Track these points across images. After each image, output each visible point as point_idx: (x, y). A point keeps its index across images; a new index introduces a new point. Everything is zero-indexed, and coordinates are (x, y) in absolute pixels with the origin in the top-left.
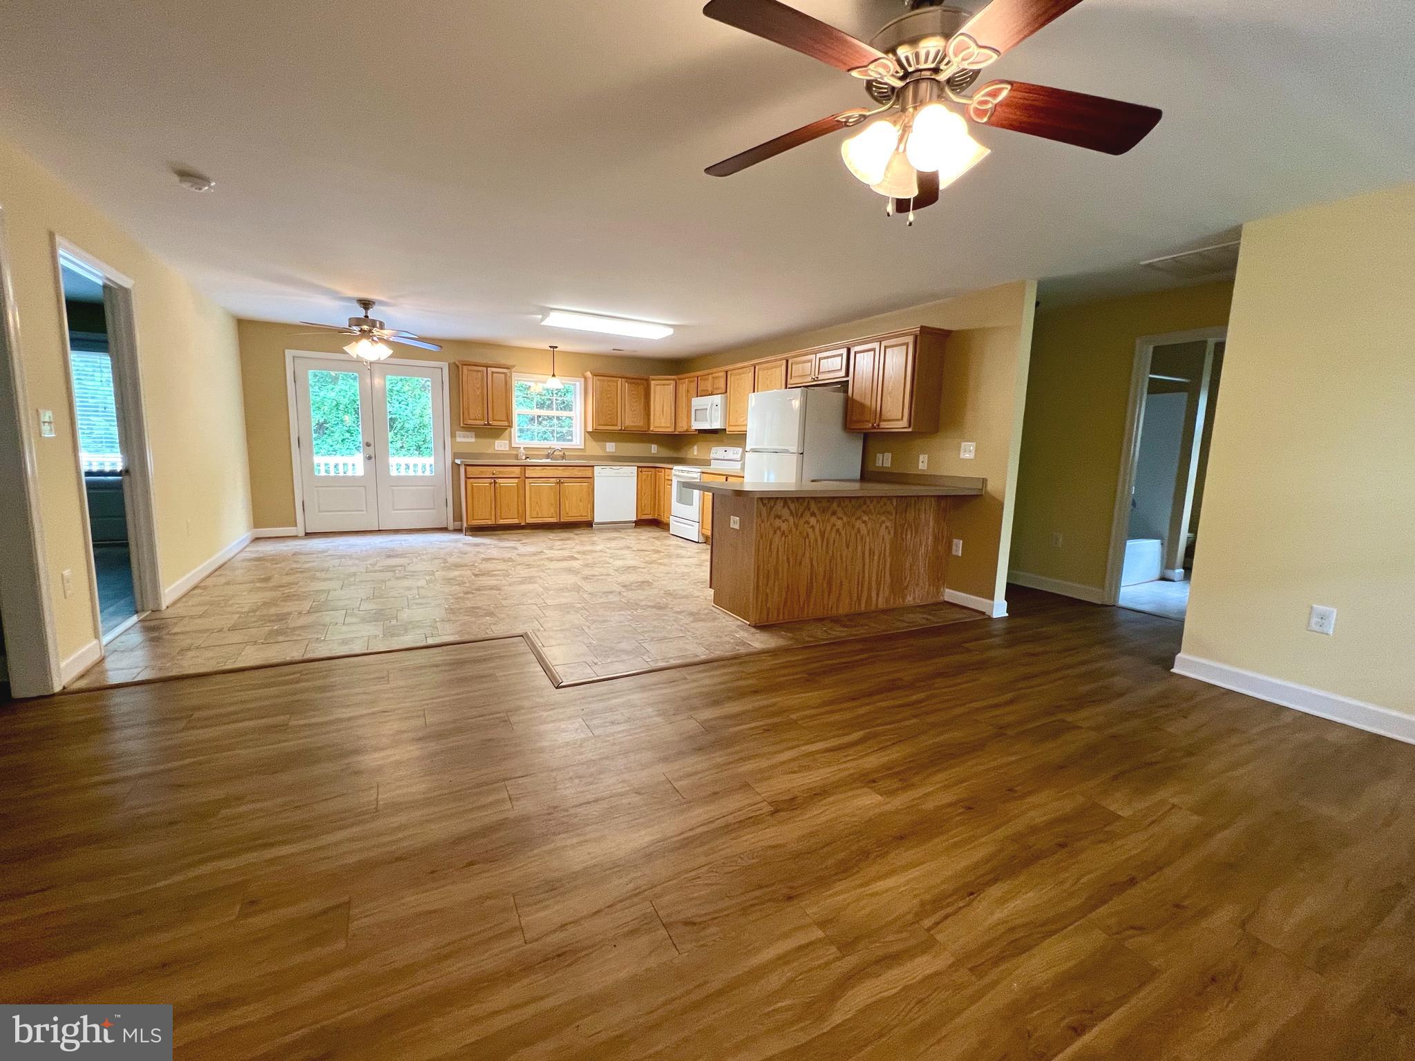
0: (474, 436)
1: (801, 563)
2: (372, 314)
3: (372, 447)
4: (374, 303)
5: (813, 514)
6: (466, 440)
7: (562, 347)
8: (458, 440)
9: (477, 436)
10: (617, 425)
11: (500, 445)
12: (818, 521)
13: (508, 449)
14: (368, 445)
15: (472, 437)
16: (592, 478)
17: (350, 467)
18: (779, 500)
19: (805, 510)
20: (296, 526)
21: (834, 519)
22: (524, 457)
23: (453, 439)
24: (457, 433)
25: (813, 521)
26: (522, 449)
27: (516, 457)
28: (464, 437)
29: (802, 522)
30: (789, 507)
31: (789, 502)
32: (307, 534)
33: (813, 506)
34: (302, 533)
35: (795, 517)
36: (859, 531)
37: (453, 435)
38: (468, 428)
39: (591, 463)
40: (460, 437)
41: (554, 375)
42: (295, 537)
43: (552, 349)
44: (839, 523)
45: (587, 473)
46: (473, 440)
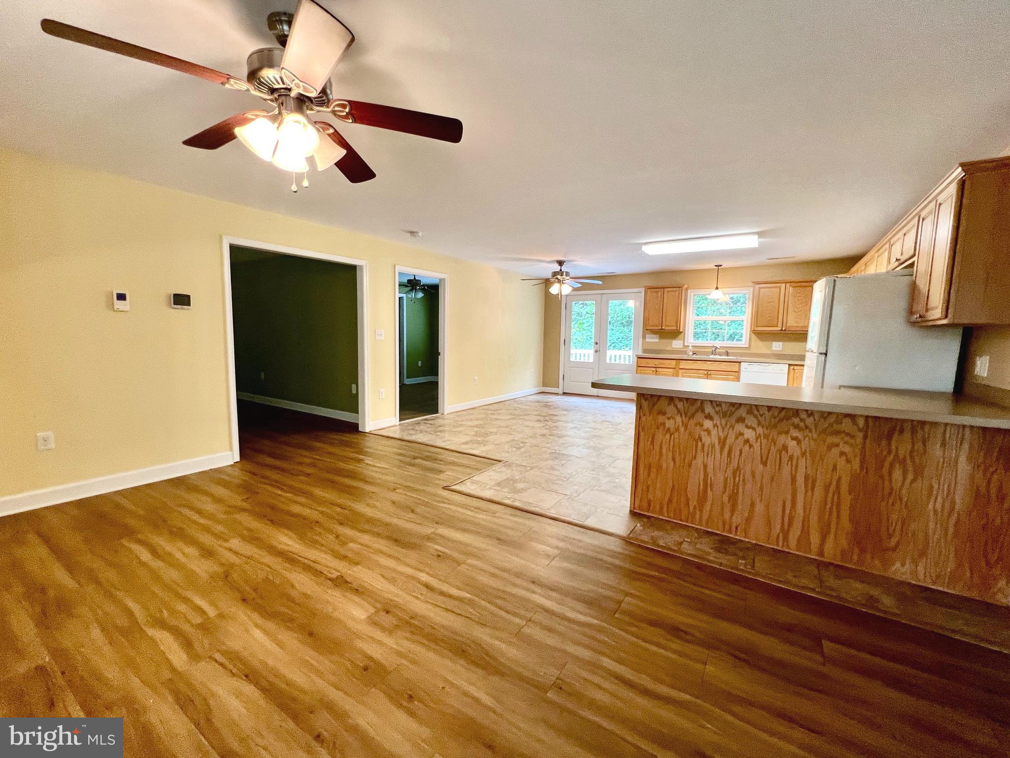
0: (658, 337)
1: (690, 465)
2: (564, 268)
3: (598, 345)
4: (565, 262)
5: (709, 417)
6: (653, 339)
7: (725, 264)
8: (647, 340)
9: (660, 338)
10: (777, 327)
11: (676, 344)
12: (715, 426)
13: (682, 347)
14: (597, 344)
15: (657, 338)
16: (738, 372)
17: (586, 356)
18: (663, 398)
19: (697, 411)
20: (559, 388)
21: (740, 427)
22: (691, 353)
23: (644, 340)
24: (647, 335)
25: (708, 424)
26: (690, 348)
27: (686, 353)
28: (651, 338)
29: (692, 422)
30: (676, 406)
31: (677, 402)
32: (564, 393)
33: (708, 409)
34: (561, 392)
35: (683, 415)
36: (785, 448)
37: (644, 337)
38: (654, 332)
39: (740, 359)
40: (649, 338)
41: (717, 288)
42: (557, 394)
43: (717, 267)
44: (749, 434)
45: (735, 367)
46: (657, 340)
